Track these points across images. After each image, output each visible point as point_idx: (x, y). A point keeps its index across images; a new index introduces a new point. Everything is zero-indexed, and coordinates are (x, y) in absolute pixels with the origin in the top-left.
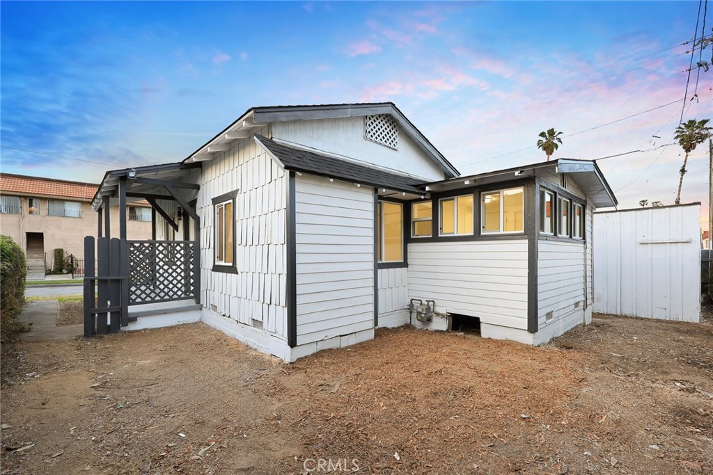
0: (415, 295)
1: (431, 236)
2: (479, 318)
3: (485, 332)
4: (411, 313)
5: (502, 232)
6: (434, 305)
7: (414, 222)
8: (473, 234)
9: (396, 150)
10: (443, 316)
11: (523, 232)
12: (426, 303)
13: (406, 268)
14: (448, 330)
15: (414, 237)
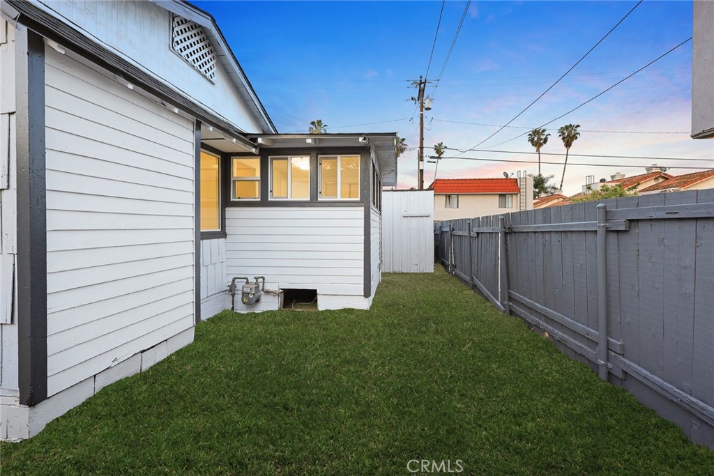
0: (236, 272)
1: (259, 200)
2: (316, 290)
3: (323, 304)
4: (233, 295)
5: (339, 199)
6: (264, 282)
7: (234, 181)
8: (309, 199)
9: (213, 84)
10: (274, 293)
11: (359, 199)
12: (255, 281)
13: (224, 239)
14: (279, 309)
15: (235, 200)
